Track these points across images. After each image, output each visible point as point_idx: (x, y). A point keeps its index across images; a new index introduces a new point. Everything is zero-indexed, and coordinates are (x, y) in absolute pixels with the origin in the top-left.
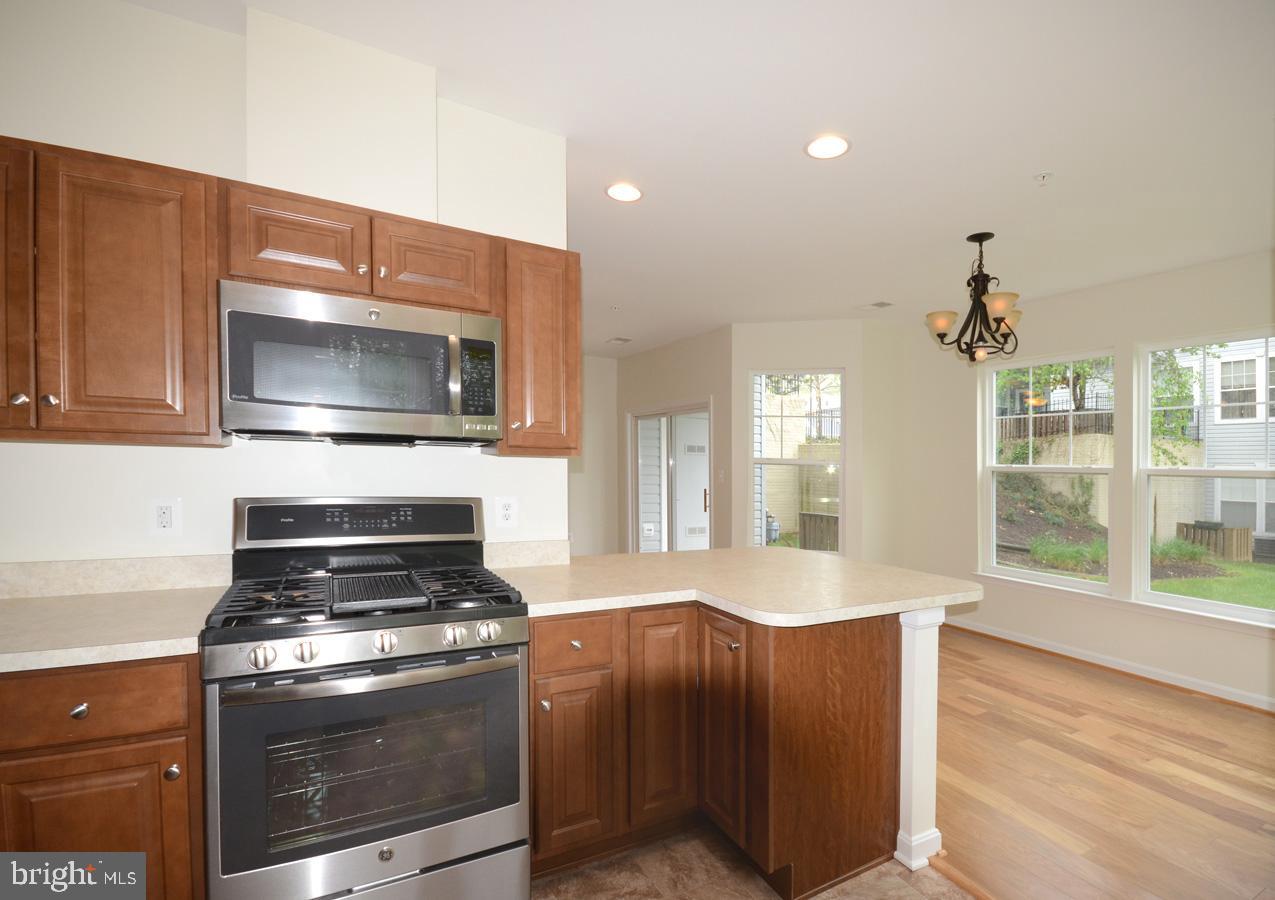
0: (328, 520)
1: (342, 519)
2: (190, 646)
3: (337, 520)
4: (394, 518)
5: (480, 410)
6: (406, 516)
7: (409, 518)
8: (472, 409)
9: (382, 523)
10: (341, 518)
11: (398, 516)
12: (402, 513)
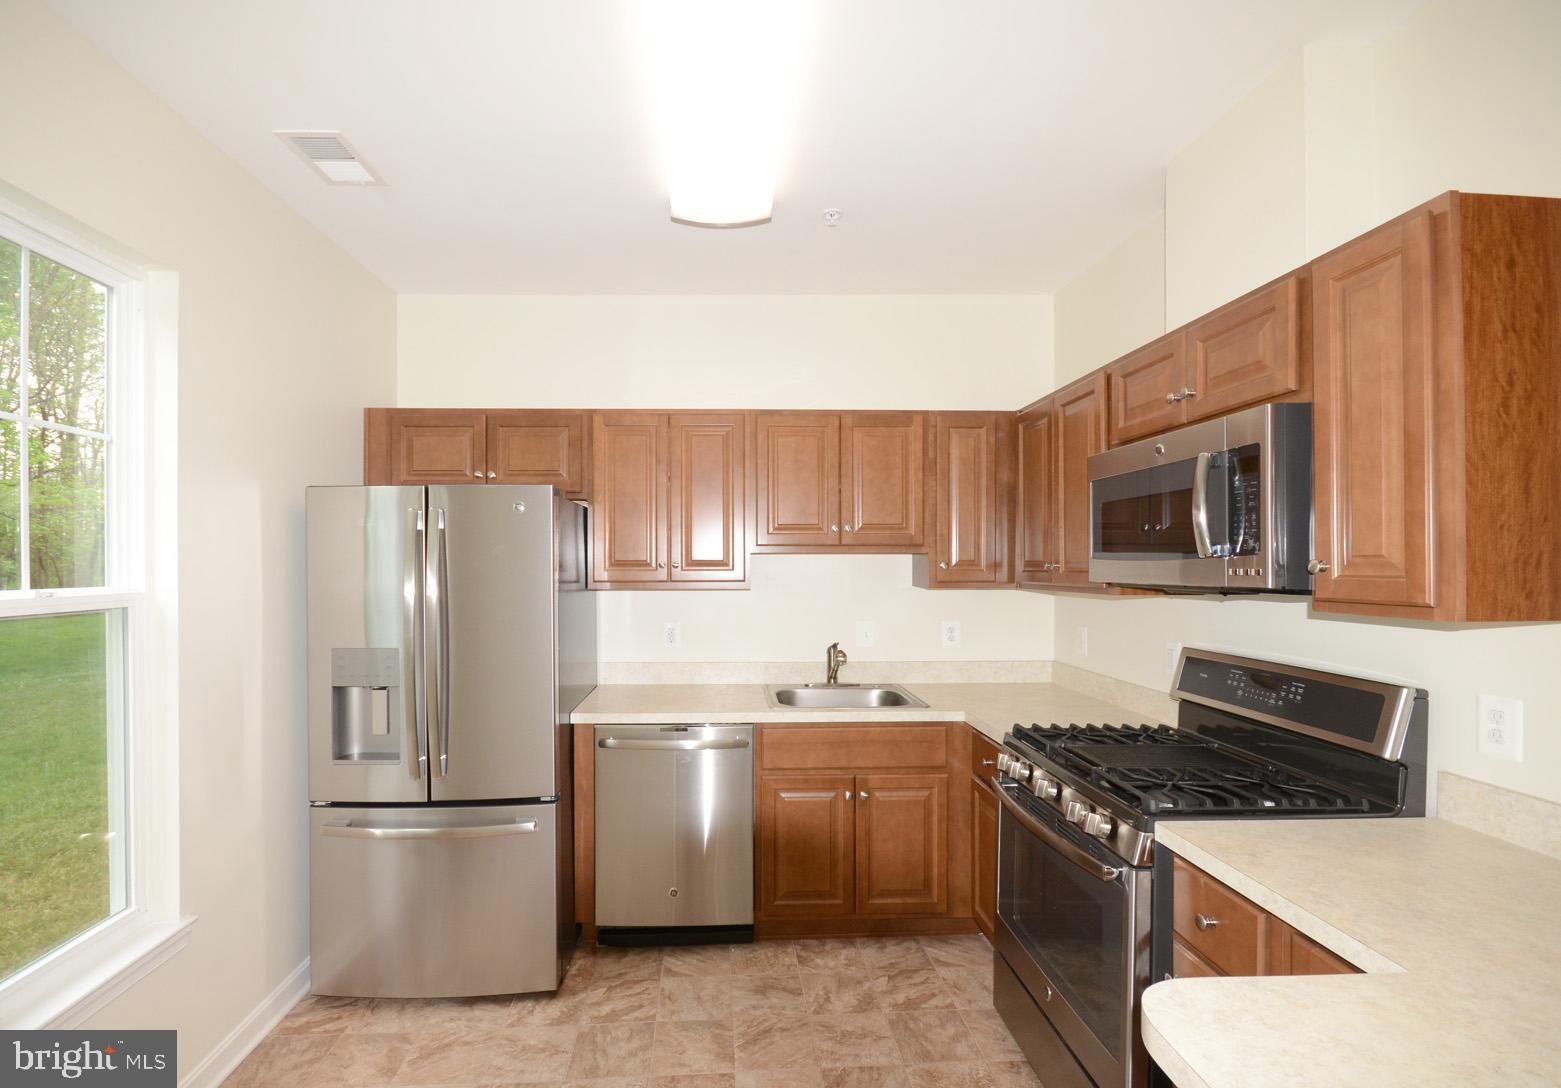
4: (1283, 694)
7: (1299, 698)
9: (1270, 697)
11: (1288, 692)
12: (1293, 689)
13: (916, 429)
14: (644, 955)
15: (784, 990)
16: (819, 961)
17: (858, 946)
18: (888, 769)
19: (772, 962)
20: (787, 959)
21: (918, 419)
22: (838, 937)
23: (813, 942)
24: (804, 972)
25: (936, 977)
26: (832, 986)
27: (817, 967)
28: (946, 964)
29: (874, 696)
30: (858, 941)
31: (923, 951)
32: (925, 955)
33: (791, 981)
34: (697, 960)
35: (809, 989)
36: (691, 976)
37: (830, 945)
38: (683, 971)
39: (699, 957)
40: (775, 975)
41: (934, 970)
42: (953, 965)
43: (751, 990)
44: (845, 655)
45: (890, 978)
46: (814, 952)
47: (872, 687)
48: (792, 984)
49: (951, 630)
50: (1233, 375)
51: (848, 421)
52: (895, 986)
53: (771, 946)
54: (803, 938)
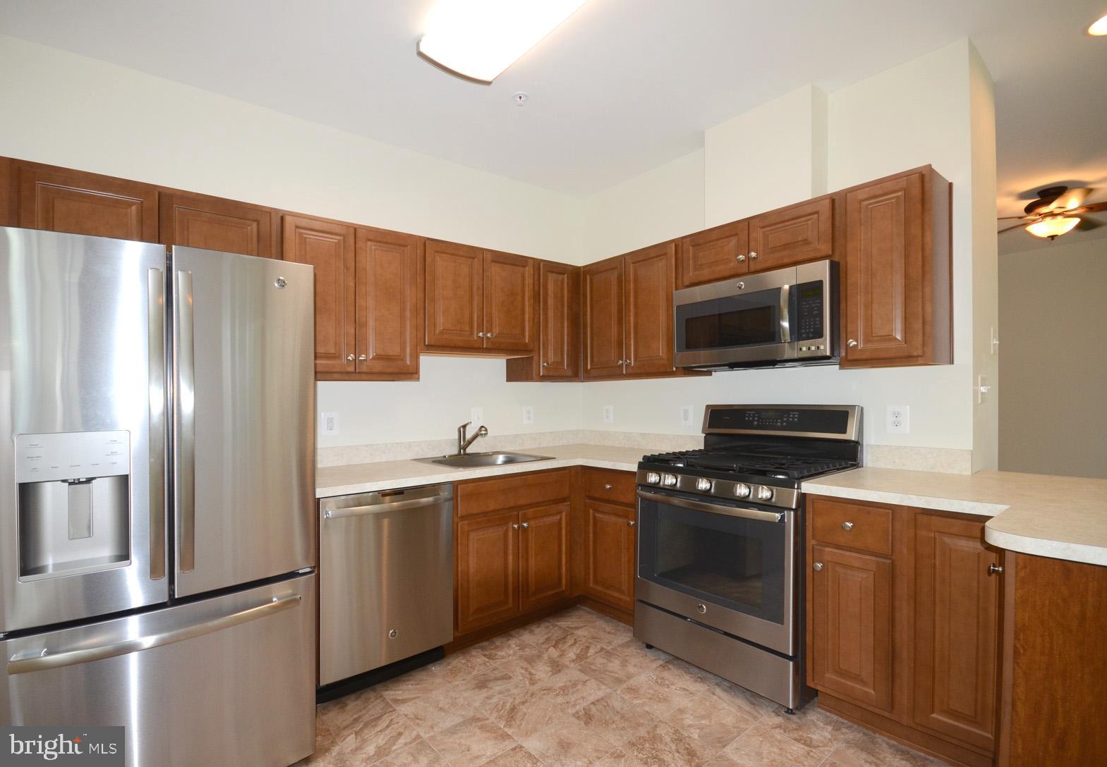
0: (747, 419)
1: (754, 419)
2: (634, 468)
3: (751, 419)
4: (785, 419)
5: (811, 335)
6: (793, 418)
7: (796, 419)
8: (804, 335)
9: (777, 422)
10: (754, 417)
11: (788, 417)
12: (791, 416)
13: (529, 271)
14: (363, 697)
15: (497, 679)
16: (500, 653)
17: (516, 635)
18: (537, 504)
19: (470, 665)
20: (478, 660)
21: (531, 263)
22: (499, 635)
23: (485, 644)
24: (498, 663)
25: (579, 637)
26: (524, 664)
27: (503, 657)
28: (577, 628)
29: (501, 459)
30: (513, 633)
31: (556, 625)
32: (560, 627)
33: (496, 672)
34: (412, 685)
35: (513, 672)
36: (418, 697)
37: (498, 642)
38: (408, 697)
39: (411, 682)
40: (481, 673)
41: (573, 633)
42: (581, 627)
43: (474, 689)
44: (486, 430)
45: (554, 646)
46: (492, 649)
47: (498, 453)
48: (498, 674)
49: (528, 412)
50: (786, 246)
51: (489, 257)
52: (561, 650)
53: (458, 656)
54: (476, 643)
